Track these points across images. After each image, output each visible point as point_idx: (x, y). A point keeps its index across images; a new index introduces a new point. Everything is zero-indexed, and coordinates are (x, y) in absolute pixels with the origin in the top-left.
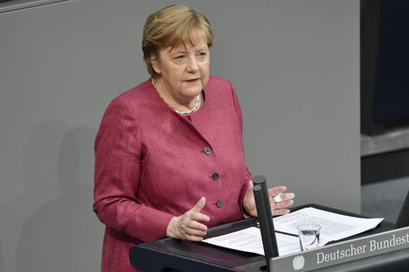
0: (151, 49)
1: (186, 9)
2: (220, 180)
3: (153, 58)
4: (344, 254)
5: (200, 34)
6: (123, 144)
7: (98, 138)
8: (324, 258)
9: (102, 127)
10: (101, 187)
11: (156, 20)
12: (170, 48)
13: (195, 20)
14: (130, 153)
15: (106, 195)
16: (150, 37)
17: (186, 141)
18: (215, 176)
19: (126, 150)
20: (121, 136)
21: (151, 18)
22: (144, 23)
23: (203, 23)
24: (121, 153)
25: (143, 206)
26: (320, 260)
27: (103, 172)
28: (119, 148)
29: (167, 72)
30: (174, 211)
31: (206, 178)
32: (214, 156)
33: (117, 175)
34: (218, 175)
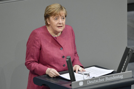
0: (47, 17)
1: (59, 5)
2: (65, 58)
3: (48, 19)
4: (97, 81)
5: (63, 13)
6: (35, 45)
7: (28, 42)
8: (90, 82)
9: (29, 39)
10: (28, 58)
11: (49, 8)
12: (53, 16)
13: (61, 8)
14: (37, 48)
15: (29, 60)
16: (47, 13)
17: (55, 45)
18: (63, 57)
19: (36, 47)
20: (35, 42)
21: (48, 7)
22: (45, 8)
23: (64, 9)
24: (34, 47)
25: (40, 64)
26: (89, 83)
27: (29, 53)
28: (34, 46)
29: (52, 24)
30: (49, 67)
31: (60, 57)
32: (64, 51)
33: (33, 54)
34: (64, 57)
